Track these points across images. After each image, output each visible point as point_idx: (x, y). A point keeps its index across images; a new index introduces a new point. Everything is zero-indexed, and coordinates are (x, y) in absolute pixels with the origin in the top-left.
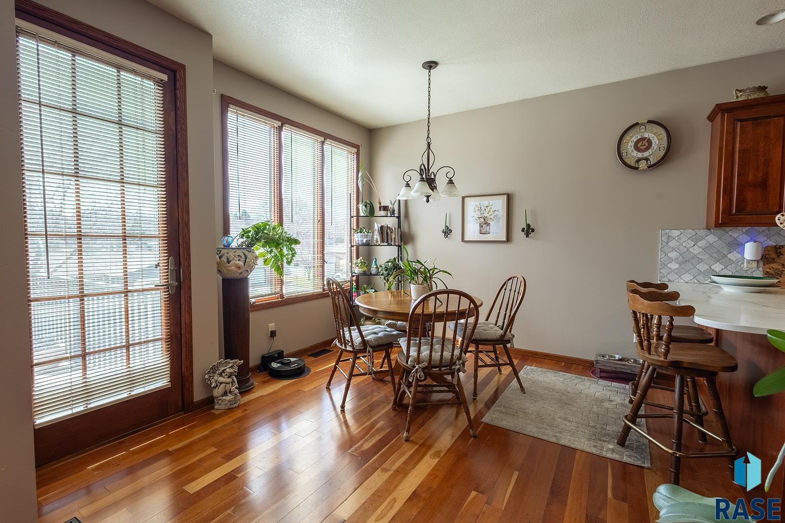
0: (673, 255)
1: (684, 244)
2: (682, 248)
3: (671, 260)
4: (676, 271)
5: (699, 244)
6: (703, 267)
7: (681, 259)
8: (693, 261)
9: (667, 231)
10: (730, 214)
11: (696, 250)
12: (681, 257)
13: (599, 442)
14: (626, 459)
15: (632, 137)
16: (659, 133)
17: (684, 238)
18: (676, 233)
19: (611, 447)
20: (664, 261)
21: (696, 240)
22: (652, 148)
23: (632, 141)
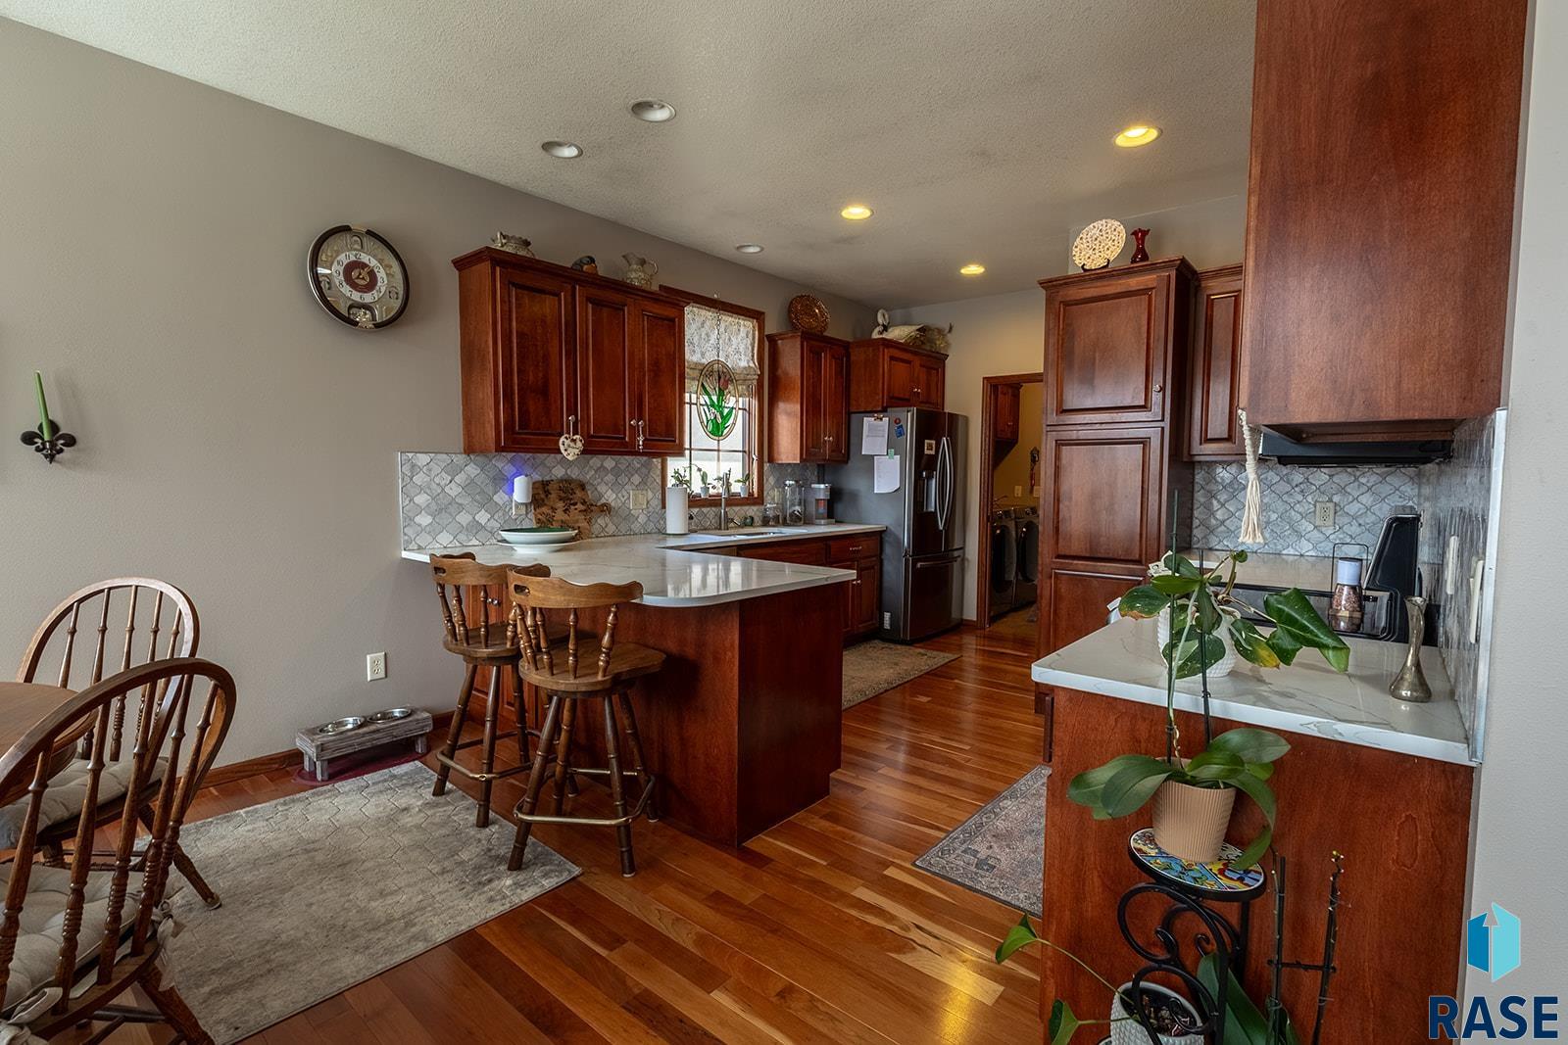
0: (421, 499)
1: (437, 480)
2: (434, 486)
3: (419, 510)
4: (428, 529)
5: (457, 479)
6: (464, 518)
7: (434, 506)
8: (452, 509)
9: (410, 455)
10: (514, 432)
11: (453, 490)
12: (434, 504)
13: (486, 889)
14: (548, 884)
15: (338, 253)
16: (386, 262)
17: (436, 469)
18: (423, 459)
19: (509, 882)
20: (409, 511)
21: (453, 471)
22: (377, 288)
23: (338, 263)
